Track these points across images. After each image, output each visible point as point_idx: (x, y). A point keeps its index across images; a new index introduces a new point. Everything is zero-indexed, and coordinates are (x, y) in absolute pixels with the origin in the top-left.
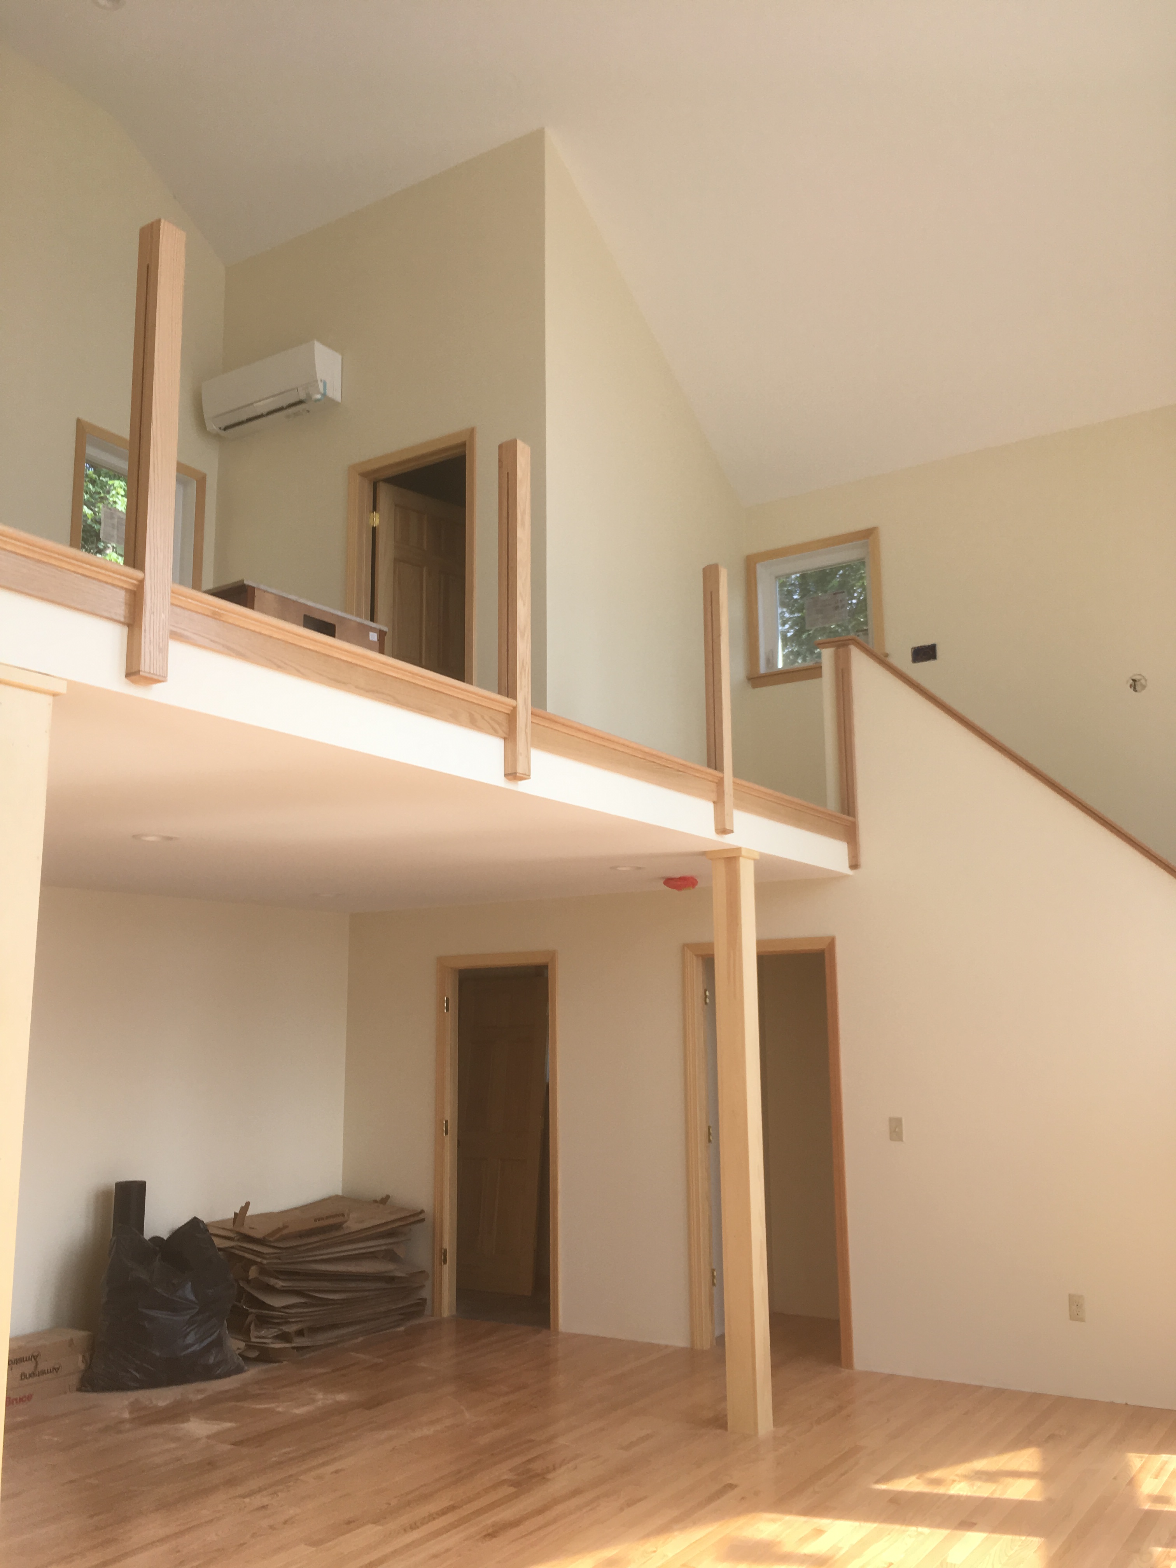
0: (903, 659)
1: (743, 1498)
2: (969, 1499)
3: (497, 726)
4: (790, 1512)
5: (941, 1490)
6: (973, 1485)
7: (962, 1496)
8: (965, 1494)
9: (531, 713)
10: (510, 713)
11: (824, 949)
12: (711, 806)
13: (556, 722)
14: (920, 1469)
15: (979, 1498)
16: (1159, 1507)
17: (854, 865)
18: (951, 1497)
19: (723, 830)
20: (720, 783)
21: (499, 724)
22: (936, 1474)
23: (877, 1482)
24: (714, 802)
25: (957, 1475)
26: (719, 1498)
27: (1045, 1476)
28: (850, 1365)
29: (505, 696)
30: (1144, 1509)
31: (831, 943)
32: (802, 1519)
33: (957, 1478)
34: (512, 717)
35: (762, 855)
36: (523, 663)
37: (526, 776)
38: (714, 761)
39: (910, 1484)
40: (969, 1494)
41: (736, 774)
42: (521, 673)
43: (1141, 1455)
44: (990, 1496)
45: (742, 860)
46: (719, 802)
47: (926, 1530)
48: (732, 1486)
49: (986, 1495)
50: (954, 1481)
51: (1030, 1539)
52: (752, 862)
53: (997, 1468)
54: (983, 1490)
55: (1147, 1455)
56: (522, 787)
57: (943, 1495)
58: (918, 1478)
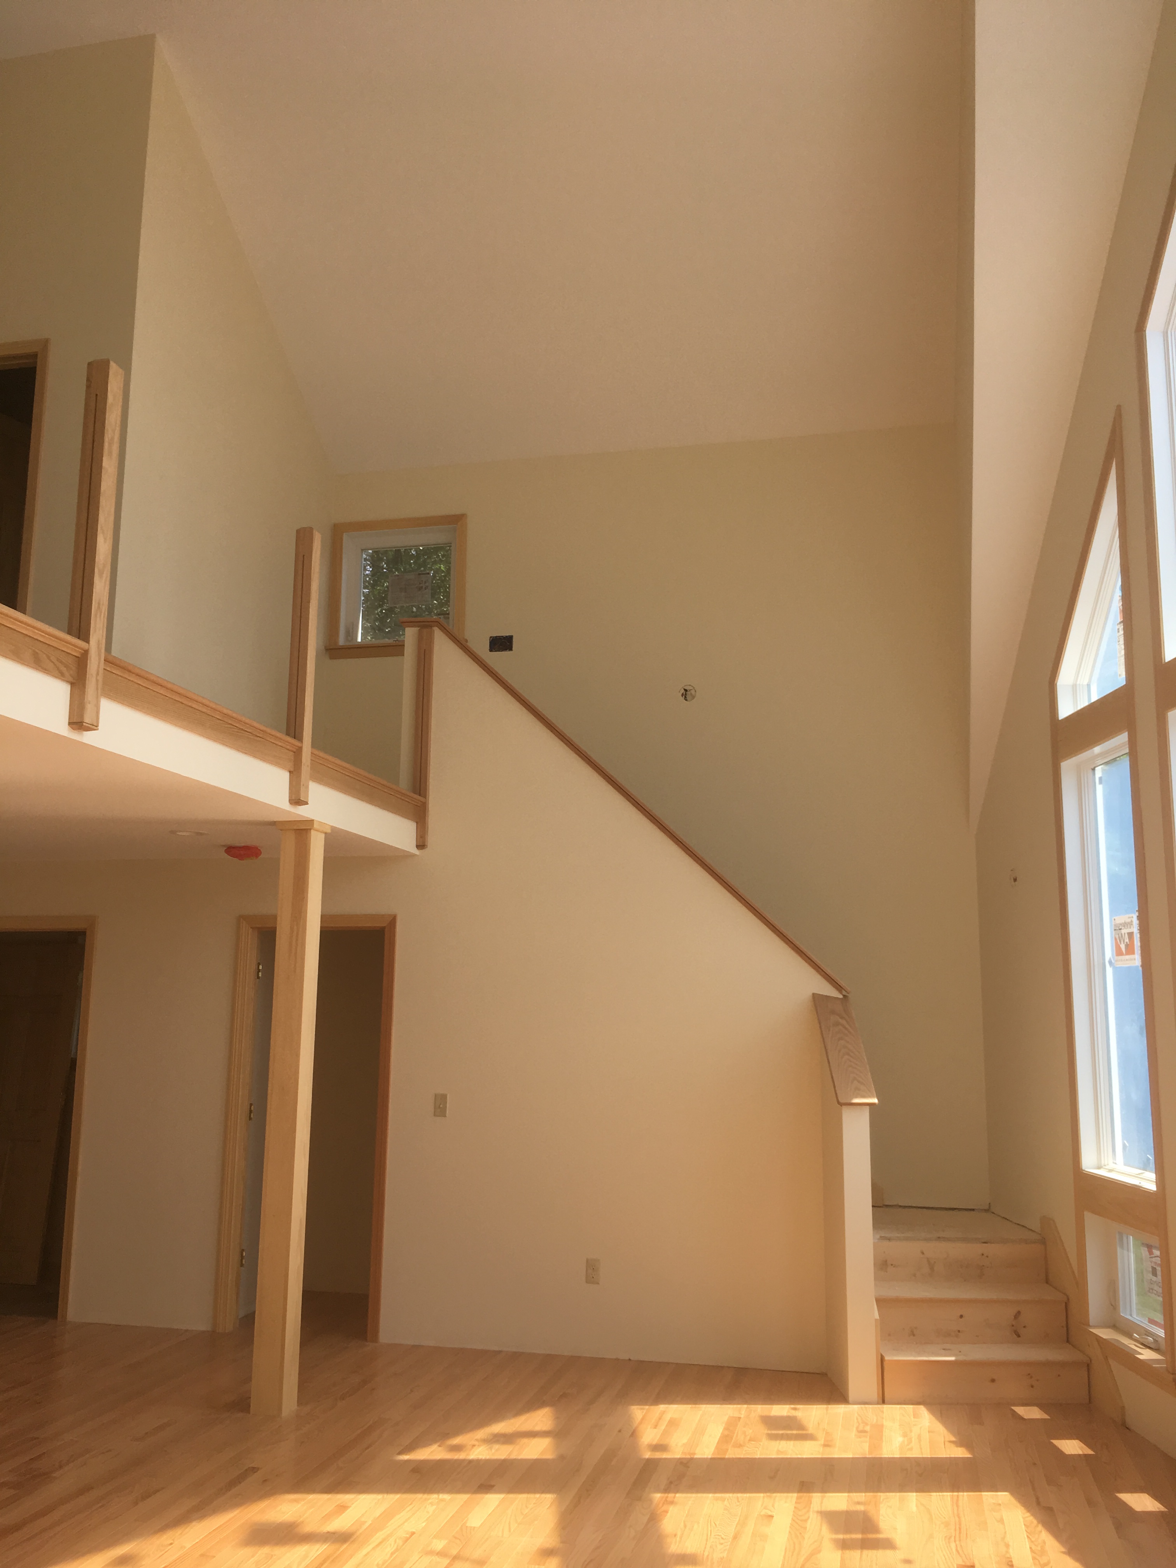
0: (482, 647)
1: (265, 1481)
2: (488, 1462)
3: (64, 669)
4: (313, 1491)
5: (461, 1456)
6: (491, 1448)
7: (481, 1460)
8: (484, 1458)
9: (105, 660)
10: (80, 656)
11: (384, 928)
12: (287, 775)
13: (130, 671)
14: (441, 1436)
15: (497, 1460)
16: (658, 1455)
17: (421, 845)
18: (471, 1461)
19: (297, 800)
20: (298, 752)
21: (66, 666)
22: (456, 1441)
23: (400, 1453)
24: (290, 772)
25: (477, 1440)
26: (240, 1483)
27: (557, 1434)
28: (375, 1338)
29: (75, 636)
30: (645, 1459)
31: (393, 921)
32: (326, 1497)
33: (476, 1443)
34: (82, 661)
35: (333, 828)
36: (99, 604)
37: (93, 727)
38: (294, 729)
39: (432, 1452)
40: (488, 1457)
41: (314, 745)
42: (96, 616)
43: (642, 1407)
44: (507, 1457)
45: (313, 832)
46: (295, 773)
47: (446, 1497)
48: (254, 1470)
49: (503, 1457)
50: (474, 1446)
51: (544, 1496)
52: (323, 836)
53: (514, 1429)
54: (500, 1452)
55: (647, 1407)
56: (88, 738)
57: (464, 1460)
58: (439, 1446)
